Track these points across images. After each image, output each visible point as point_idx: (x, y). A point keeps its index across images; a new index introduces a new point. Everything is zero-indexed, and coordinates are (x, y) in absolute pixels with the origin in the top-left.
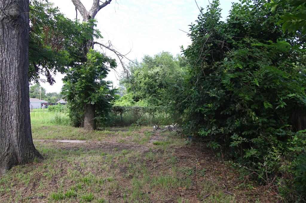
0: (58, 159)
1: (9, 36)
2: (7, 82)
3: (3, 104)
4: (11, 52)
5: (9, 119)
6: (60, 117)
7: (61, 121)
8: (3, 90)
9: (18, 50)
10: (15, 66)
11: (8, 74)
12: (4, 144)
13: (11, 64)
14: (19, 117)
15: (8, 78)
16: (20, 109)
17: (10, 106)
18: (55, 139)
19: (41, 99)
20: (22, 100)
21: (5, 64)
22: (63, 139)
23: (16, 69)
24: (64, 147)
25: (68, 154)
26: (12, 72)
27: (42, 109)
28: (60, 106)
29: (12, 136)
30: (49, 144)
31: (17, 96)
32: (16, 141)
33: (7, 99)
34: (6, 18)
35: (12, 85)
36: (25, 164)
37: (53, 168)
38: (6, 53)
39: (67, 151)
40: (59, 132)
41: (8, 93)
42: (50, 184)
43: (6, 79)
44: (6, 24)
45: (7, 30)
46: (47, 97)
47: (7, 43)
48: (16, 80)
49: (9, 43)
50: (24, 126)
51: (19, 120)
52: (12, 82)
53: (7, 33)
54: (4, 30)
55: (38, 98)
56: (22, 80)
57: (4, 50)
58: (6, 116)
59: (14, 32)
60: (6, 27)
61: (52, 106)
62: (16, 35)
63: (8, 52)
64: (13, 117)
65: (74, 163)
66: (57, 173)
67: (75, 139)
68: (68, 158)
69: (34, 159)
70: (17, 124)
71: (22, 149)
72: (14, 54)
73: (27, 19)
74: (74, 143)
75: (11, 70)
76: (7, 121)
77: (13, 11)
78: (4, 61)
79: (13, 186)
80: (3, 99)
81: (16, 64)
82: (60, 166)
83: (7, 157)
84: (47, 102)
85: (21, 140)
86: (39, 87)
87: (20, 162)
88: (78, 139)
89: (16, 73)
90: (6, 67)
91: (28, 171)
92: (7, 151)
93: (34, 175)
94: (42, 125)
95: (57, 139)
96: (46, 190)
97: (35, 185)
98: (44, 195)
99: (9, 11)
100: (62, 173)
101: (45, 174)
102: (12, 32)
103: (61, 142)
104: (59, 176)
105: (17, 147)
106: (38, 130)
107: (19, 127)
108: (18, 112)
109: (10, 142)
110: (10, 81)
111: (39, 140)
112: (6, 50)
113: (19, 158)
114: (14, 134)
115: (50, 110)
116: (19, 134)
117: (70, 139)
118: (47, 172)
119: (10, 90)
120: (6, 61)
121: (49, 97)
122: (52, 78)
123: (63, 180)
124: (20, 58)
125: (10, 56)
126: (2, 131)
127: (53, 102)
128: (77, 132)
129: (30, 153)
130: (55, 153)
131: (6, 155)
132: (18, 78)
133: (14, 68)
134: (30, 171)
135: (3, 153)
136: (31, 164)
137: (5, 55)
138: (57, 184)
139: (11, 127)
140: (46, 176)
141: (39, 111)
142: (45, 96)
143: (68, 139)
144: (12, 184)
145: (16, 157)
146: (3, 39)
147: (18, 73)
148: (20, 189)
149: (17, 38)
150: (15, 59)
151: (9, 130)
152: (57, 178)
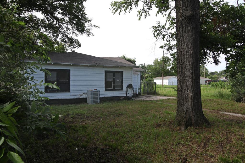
0: (223, 128)
1: (186, 31)
2: (185, 65)
3: (182, 81)
4: (187, 43)
5: (186, 92)
6: (222, 92)
7: (223, 96)
8: (182, 71)
9: (192, 41)
10: (190, 53)
11: (185, 59)
12: (183, 110)
13: (188, 51)
14: (193, 91)
15: (186, 62)
16: (193, 85)
17: (187, 83)
18: (218, 110)
19: (205, 77)
20: (195, 78)
21: (183, 52)
22: (226, 112)
23: (191, 55)
24: (227, 118)
25: (231, 125)
26: (188, 58)
27: (206, 85)
28: (221, 83)
29: (188, 105)
30: (214, 114)
31: (191, 75)
32: (191, 108)
33: (185, 77)
34: (184, 19)
35: (188, 67)
36: (197, 127)
37: (219, 134)
38: (184, 44)
39: (230, 122)
40: (221, 105)
41: (185, 73)
42: (217, 147)
43: (184, 63)
44: (184, 23)
45: (185, 27)
46: (210, 76)
47: (185, 37)
48: (191, 63)
49: (186, 37)
50: (196, 98)
51: (193, 93)
52: (188, 65)
53: (185, 30)
54: (183, 28)
55: (202, 77)
56: (195, 63)
57: (183, 43)
58: (184, 89)
59: (189, 28)
60: (184, 26)
61: (214, 83)
62: (191, 30)
63: (186, 44)
64: (189, 91)
65: (238, 134)
66: (223, 140)
67: (237, 113)
68: (233, 129)
69: (203, 124)
70: (192, 96)
71: (195, 115)
72: (189, 44)
73: (198, 16)
74: (237, 116)
75: (188, 56)
76: (185, 93)
77: (189, 13)
78: (183, 50)
79: (190, 141)
80: (182, 78)
81: (191, 51)
82: (225, 134)
83: (184, 119)
84: (210, 79)
85: (194, 108)
86: (203, 68)
87: (193, 124)
88: (240, 113)
89: (191, 58)
90: (184, 54)
91: (199, 133)
92: (185, 115)
93: (204, 136)
94: (207, 98)
95: (220, 111)
96: (214, 152)
97: (205, 145)
98: (213, 155)
99: (186, 14)
100: (228, 140)
101: (213, 138)
102: (188, 28)
103: (224, 114)
104: (225, 142)
105: (192, 113)
106: (204, 102)
107: (193, 98)
108: (192, 87)
109: (187, 108)
110: (187, 64)
111: (206, 110)
112: (184, 42)
113: (193, 121)
114: (190, 103)
115: (213, 86)
116: (193, 103)
117: (232, 112)
118: (214, 136)
119: (187, 71)
120: (184, 50)
121: (212, 75)
122: (218, 60)
123: (229, 147)
124: (193, 46)
125: (187, 46)
126: (182, 100)
127: (215, 80)
128: (239, 107)
129: (200, 119)
130: (220, 122)
131: (184, 118)
132: (192, 61)
133: (189, 54)
134: (201, 133)
135: (182, 116)
136: (201, 127)
137: (183, 46)
138: (224, 149)
139: (188, 98)
140: (214, 140)
141: (204, 87)
142: (208, 74)
143: (230, 112)
144: (189, 140)
145: (191, 120)
146: (182, 35)
147: (192, 58)
148: (194, 145)
149: (191, 32)
150: (190, 48)
151: (186, 100)
152: (223, 144)
